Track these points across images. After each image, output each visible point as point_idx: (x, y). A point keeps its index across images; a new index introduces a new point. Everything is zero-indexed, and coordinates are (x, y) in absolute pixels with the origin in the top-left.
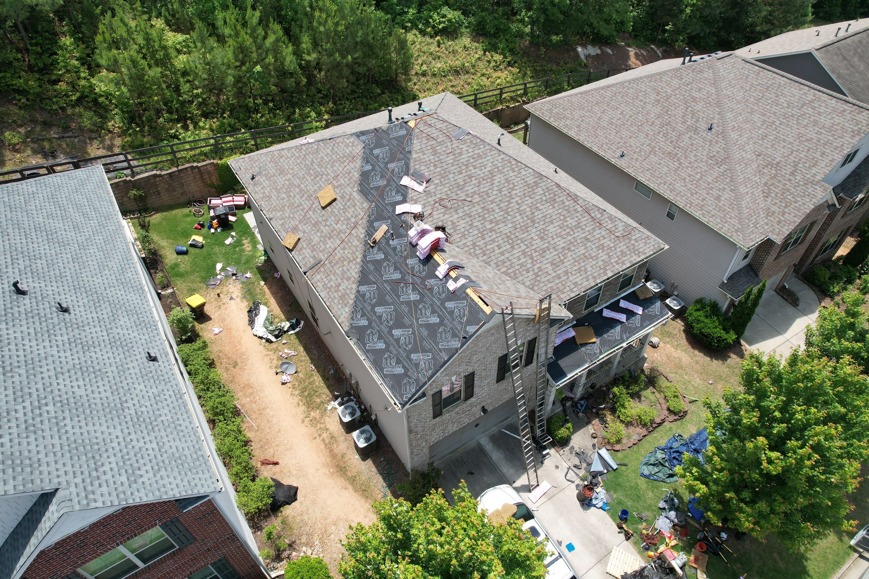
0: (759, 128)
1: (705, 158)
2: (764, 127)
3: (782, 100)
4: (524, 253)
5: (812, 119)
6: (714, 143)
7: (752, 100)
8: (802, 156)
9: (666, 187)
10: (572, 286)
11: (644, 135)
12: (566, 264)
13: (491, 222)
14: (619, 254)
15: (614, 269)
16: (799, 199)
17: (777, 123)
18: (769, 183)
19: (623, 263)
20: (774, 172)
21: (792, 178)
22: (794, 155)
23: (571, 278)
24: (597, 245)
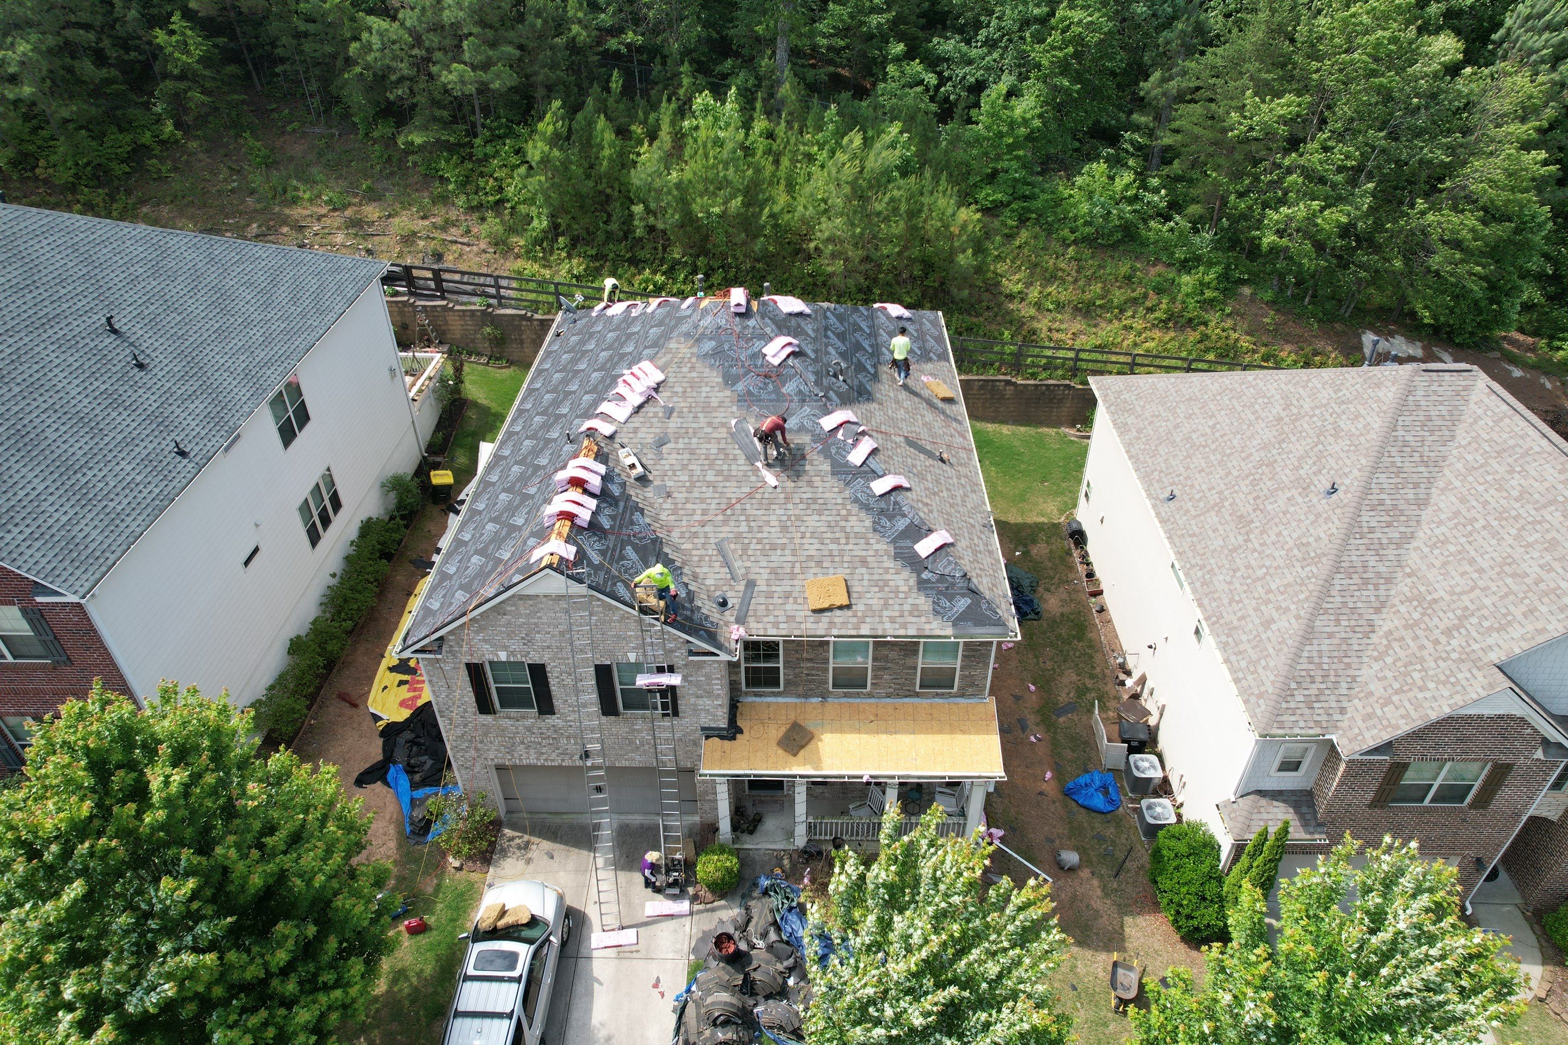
0: (1440, 523)
1: (1291, 542)
2: (1451, 524)
3: (1514, 483)
4: (738, 537)
5: (1548, 536)
6: (1321, 520)
7: (1459, 466)
8: (1487, 602)
9: (1200, 574)
10: (781, 619)
11: (1222, 473)
12: (796, 582)
13: (719, 473)
14: (907, 607)
15: (879, 626)
16: (1431, 685)
17: (1477, 526)
18: (1396, 635)
19: (904, 625)
20: (1416, 616)
21: (1443, 639)
22: (1473, 595)
23: (788, 607)
24: (876, 577)
